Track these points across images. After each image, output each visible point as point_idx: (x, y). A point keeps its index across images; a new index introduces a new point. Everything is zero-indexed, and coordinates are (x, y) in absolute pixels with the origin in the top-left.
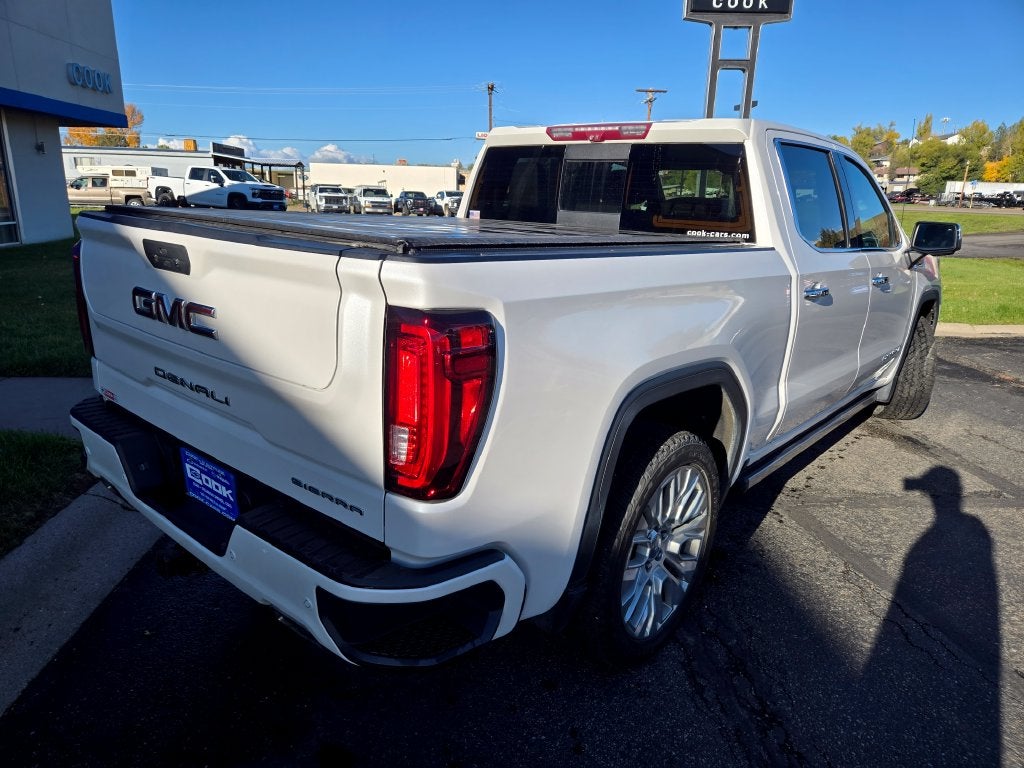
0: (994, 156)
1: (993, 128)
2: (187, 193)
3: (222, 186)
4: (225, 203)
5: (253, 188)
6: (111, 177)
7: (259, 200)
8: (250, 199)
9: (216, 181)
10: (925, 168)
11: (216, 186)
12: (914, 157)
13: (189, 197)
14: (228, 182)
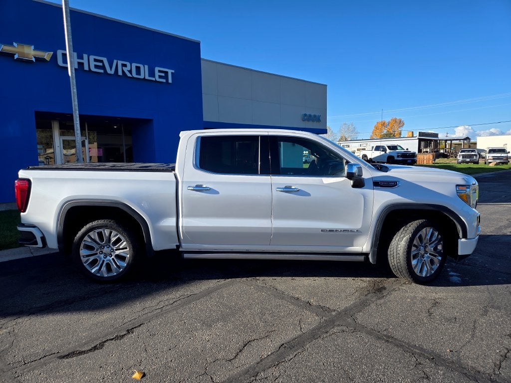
2: (372, 157)
3: (385, 153)
4: (386, 161)
5: (398, 153)
6: (356, 151)
7: (401, 159)
8: (396, 158)
9: (383, 151)
11: (384, 153)
13: (374, 158)
14: (388, 151)
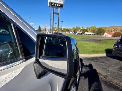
0: (89, 30)
1: (89, 27)
10: (83, 31)
12: (82, 30)
